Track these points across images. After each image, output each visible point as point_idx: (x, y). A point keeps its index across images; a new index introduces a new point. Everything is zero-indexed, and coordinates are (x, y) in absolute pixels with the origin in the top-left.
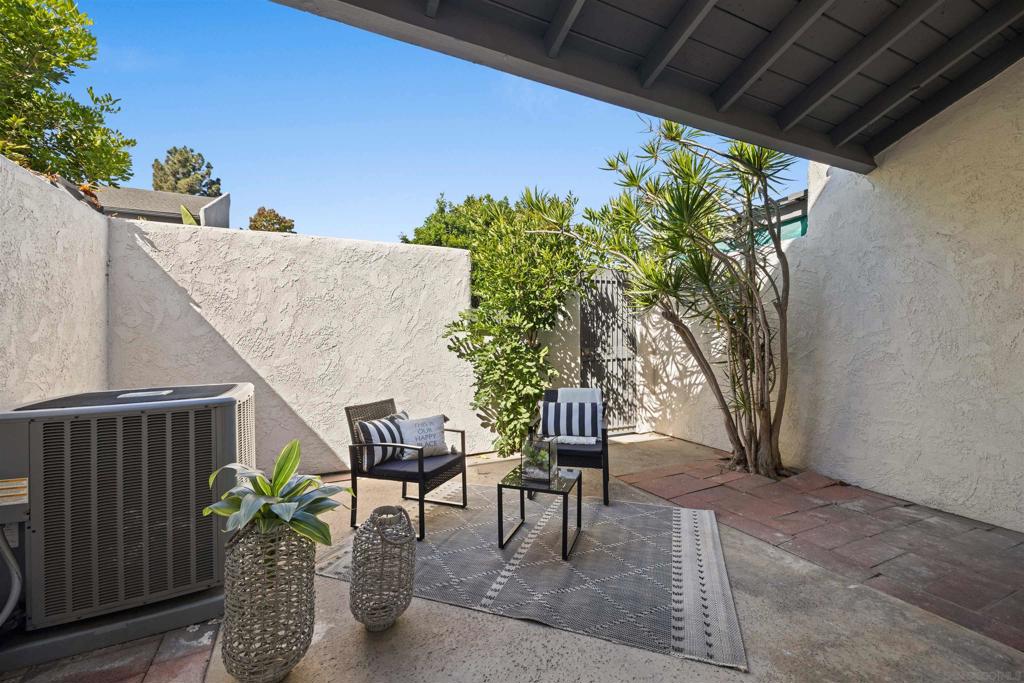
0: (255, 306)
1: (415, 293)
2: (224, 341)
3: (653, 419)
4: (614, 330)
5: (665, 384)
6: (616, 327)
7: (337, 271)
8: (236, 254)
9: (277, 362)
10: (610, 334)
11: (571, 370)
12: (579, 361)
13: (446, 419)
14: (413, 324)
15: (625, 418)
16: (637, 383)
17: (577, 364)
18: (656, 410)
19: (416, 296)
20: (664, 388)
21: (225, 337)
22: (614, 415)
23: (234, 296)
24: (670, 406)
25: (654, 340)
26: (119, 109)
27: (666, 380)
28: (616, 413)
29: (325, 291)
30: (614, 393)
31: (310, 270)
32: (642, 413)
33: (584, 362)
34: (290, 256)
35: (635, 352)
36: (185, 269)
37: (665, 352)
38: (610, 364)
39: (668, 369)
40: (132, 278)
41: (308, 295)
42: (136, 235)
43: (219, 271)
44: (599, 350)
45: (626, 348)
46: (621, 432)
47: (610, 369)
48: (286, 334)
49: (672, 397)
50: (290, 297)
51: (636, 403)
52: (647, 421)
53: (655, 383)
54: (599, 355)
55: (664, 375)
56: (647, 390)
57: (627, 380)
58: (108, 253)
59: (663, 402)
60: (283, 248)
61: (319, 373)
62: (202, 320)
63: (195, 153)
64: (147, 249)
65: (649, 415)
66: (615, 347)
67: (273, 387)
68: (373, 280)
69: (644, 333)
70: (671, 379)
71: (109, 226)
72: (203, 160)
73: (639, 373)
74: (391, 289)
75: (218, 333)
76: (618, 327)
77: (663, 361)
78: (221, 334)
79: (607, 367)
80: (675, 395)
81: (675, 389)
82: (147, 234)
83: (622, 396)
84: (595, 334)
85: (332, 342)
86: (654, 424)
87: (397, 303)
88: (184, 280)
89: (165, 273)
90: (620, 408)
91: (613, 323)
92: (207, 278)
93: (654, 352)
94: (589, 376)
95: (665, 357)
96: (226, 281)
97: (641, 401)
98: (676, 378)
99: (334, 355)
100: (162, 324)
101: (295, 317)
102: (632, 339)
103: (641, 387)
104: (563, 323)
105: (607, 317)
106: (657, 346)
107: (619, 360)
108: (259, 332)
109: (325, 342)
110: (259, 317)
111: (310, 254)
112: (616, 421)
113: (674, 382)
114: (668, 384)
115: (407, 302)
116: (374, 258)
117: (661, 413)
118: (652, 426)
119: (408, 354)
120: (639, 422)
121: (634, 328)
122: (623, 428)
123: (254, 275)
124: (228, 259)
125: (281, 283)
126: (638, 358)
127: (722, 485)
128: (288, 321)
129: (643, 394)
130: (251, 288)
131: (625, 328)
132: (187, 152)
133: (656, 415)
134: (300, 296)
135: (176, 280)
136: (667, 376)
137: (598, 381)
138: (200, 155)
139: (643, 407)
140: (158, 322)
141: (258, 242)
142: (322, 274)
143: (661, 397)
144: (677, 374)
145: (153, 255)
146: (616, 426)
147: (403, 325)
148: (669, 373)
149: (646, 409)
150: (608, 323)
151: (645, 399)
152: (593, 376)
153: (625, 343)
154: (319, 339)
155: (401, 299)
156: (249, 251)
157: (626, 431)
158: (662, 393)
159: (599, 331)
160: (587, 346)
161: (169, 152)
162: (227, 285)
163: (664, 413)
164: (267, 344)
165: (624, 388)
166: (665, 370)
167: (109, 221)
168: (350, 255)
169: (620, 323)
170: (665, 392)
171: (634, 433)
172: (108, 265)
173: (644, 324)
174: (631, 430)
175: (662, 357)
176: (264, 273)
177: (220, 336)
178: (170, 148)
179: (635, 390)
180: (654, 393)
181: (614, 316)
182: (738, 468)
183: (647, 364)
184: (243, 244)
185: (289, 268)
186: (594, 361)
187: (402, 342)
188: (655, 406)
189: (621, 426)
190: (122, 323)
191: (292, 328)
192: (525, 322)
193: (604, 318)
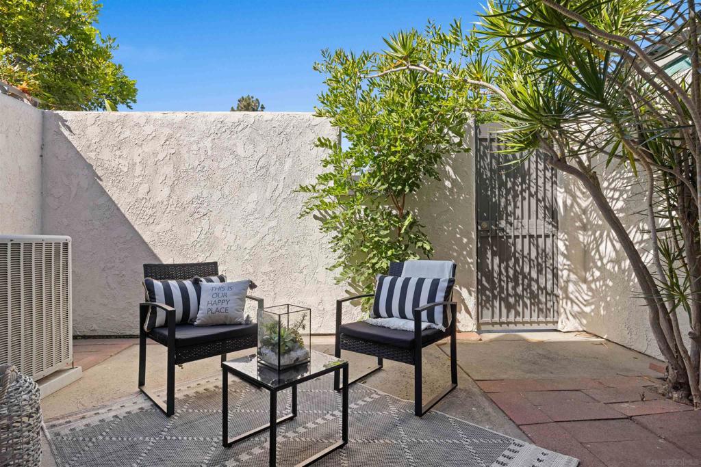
0: (141, 178)
1: (280, 161)
2: (118, 209)
3: (583, 313)
4: (524, 198)
5: (599, 269)
6: (526, 195)
7: (208, 143)
8: (127, 133)
9: (158, 229)
10: (519, 204)
11: (463, 247)
12: (474, 236)
13: (253, 286)
14: (277, 193)
15: (540, 310)
16: (560, 267)
17: (470, 239)
18: (588, 304)
19: (281, 164)
20: (597, 274)
21: (119, 206)
22: (525, 305)
23: (126, 170)
24: (604, 299)
25: (584, 211)
26: (118, 46)
27: (599, 264)
28: (528, 302)
29: (197, 163)
30: (524, 277)
31: (185, 142)
32: (565, 305)
33: (482, 237)
34: (167, 131)
35: (557, 228)
36: (92, 148)
37: (598, 226)
38: (519, 241)
39: (602, 248)
40: (57, 157)
41: (182, 167)
42: (60, 123)
43: (115, 148)
44: (503, 224)
45: (541, 222)
46: (535, 327)
47: (519, 247)
48: (165, 203)
49: (607, 286)
50: (168, 170)
51: (559, 292)
52: (574, 317)
53: (586, 268)
54: (503, 230)
55: (597, 257)
56: (573, 277)
57: (545, 261)
58: (43, 139)
59: (595, 292)
60: (162, 125)
61: (192, 240)
62: (103, 192)
63: (254, 99)
64: (66, 133)
65: (576, 308)
66: (525, 221)
67: (155, 251)
68: (240, 151)
69: (569, 202)
70: (605, 261)
71: (43, 117)
72: (259, 103)
73: (563, 254)
74: (256, 158)
75: (113, 202)
76: (530, 195)
77: (595, 238)
78: (116, 202)
79: (514, 244)
80: (611, 284)
81: (612, 276)
82: (66, 121)
83: (537, 281)
84: (498, 205)
85: (203, 211)
86: (584, 322)
87: (263, 171)
88: (90, 157)
89: (78, 152)
90: (533, 296)
91: (523, 191)
92: (106, 155)
93: (584, 228)
94: (489, 255)
95: (598, 233)
96: (120, 157)
97: (565, 290)
98: (611, 261)
99: (205, 223)
100: (76, 194)
101: (172, 187)
102: (552, 212)
103: (565, 273)
104: (451, 190)
105: (514, 184)
106: (588, 219)
107: (531, 236)
108: (144, 200)
109: (196, 211)
110: (144, 188)
111: (185, 128)
112: (527, 312)
113: (609, 266)
114: (602, 269)
115: (272, 170)
116: (240, 128)
117: (593, 307)
118: (581, 324)
119: (273, 223)
120: (563, 316)
121: (554, 198)
122: (539, 323)
123: (140, 151)
124: (121, 138)
125: (161, 156)
126: (561, 236)
127: (630, 418)
128: (166, 191)
129: (568, 281)
130: (138, 161)
131: (540, 196)
132: (249, 99)
133: (587, 309)
134: (176, 168)
135: (85, 158)
136: (601, 259)
137: (501, 261)
138: (257, 100)
139: (568, 298)
140: (74, 193)
141: (142, 121)
142: (195, 147)
143: (593, 286)
144: (613, 255)
145: (70, 138)
146: (527, 319)
147: (268, 195)
148: (602, 255)
149: (572, 301)
150: (515, 191)
151: (571, 287)
152: (494, 254)
153: (541, 215)
154: (191, 208)
155: (266, 167)
156: (136, 130)
157: (543, 326)
158: (595, 280)
159: (503, 200)
160: (486, 219)
161: (239, 101)
162: (121, 161)
163: (597, 308)
164: (150, 212)
165: (539, 272)
166: (598, 250)
167: (43, 113)
168: (219, 126)
169: (533, 190)
170: (598, 279)
171: (556, 330)
172: (42, 149)
173: (568, 191)
174: (550, 326)
175: (594, 233)
176: (148, 148)
177: (116, 205)
178: (240, 97)
179: (555, 276)
180: (585, 281)
181: (523, 182)
182: (675, 395)
183: (573, 242)
184: (132, 124)
185: (167, 143)
186: (495, 237)
187: (268, 211)
188: (586, 298)
189: (535, 318)
190: (51, 194)
191: (170, 197)
192: (379, 184)
193: (509, 185)
